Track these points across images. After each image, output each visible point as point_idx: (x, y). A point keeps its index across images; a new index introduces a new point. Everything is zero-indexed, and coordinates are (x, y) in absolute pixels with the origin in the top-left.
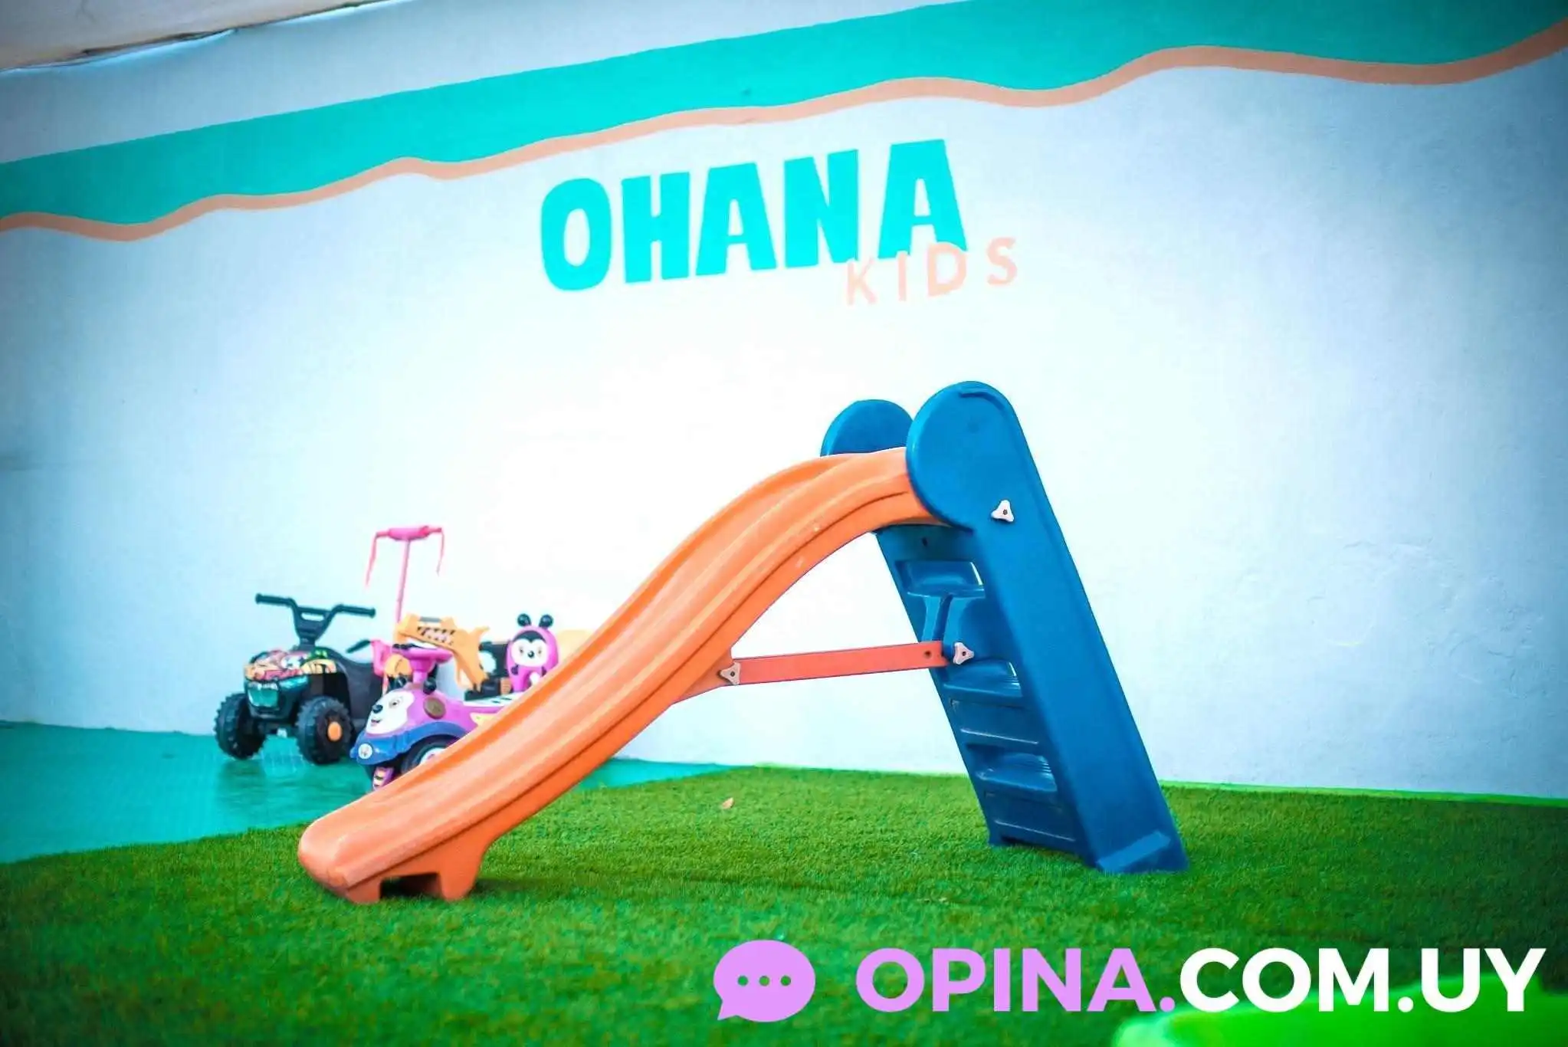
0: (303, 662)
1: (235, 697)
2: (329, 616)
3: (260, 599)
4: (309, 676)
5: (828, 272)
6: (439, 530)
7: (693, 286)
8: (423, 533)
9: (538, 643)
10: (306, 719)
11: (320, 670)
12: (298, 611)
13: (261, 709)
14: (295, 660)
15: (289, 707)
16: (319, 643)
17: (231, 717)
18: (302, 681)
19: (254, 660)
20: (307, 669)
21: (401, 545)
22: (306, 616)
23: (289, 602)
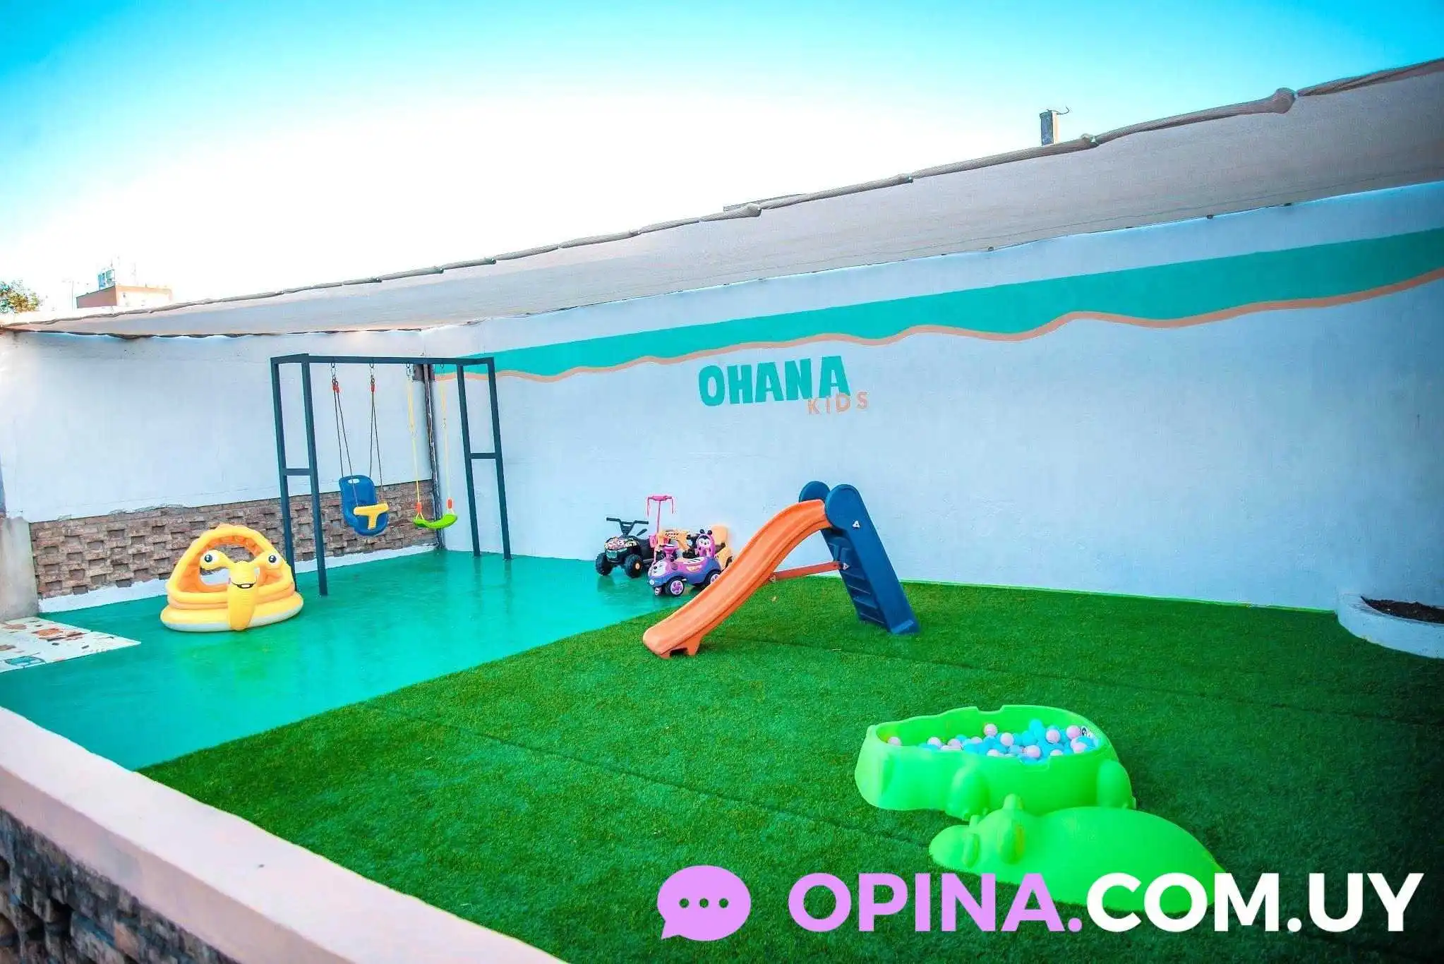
0: (625, 543)
1: (602, 554)
2: (632, 524)
3: (608, 519)
4: (628, 548)
5: (801, 402)
6: (670, 498)
7: (755, 406)
8: (665, 498)
9: (707, 540)
10: (628, 563)
11: (631, 545)
12: (622, 523)
13: (611, 559)
14: (622, 541)
15: (621, 558)
16: (629, 534)
17: (601, 561)
18: (626, 549)
19: (608, 541)
20: (627, 545)
21: (658, 502)
22: (624, 525)
23: (618, 520)
